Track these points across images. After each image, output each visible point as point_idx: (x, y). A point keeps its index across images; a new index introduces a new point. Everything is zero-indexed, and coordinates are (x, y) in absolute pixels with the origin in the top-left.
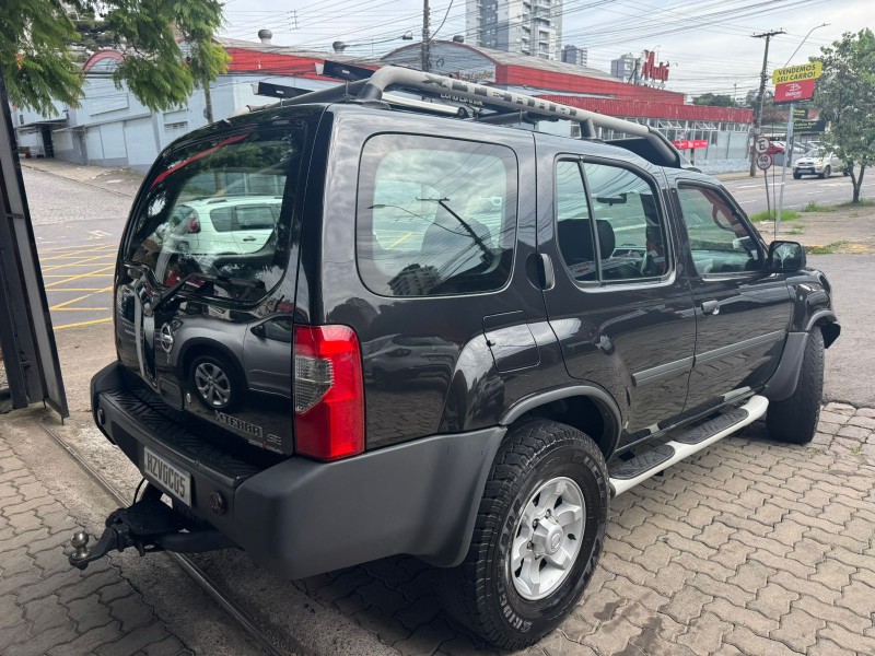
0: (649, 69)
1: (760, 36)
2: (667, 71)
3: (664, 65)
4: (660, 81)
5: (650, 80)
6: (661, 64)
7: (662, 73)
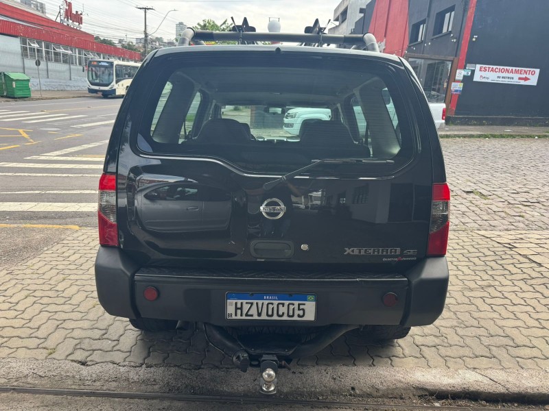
0: (69, 14)
1: (140, 8)
2: (81, 18)
3: (79, 13)
4: (77, 24)
5: (71, 21)
6: (77, 12)
7: (78, 18)
